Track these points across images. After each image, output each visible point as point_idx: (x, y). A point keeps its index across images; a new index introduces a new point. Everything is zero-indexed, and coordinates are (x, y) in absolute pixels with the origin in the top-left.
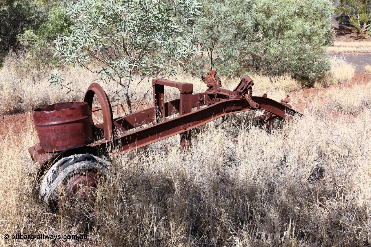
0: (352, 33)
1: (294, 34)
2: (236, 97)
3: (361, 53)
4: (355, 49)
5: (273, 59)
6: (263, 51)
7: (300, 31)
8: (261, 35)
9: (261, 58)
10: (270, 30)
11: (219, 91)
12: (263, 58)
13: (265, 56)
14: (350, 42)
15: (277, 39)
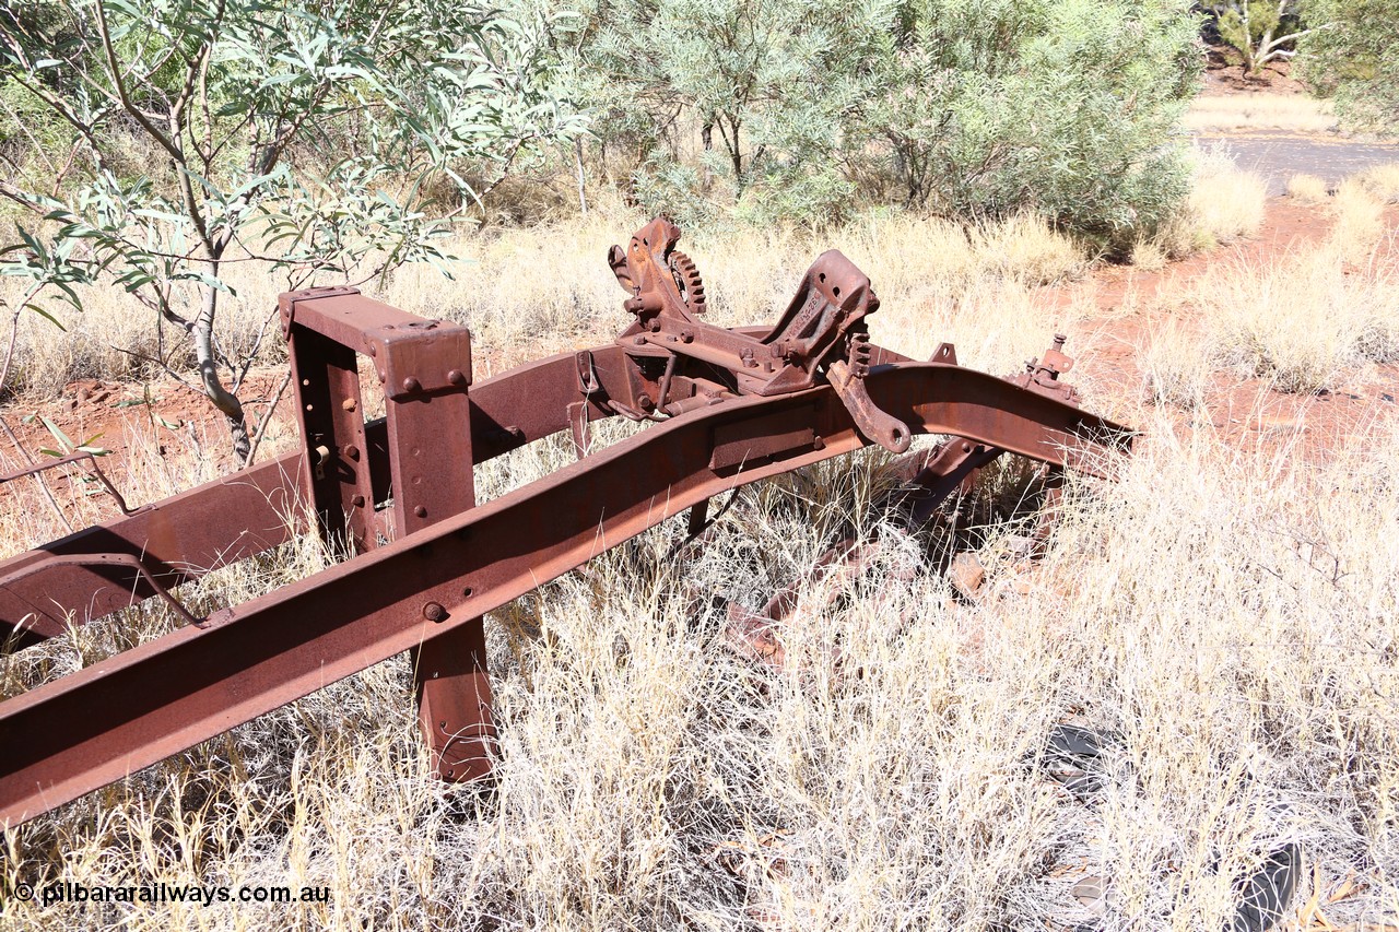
0: (1227, 65)
1: (1058, 55)
2: (776, 382)
3: (1261, 132)
4: (1242, 120)
5: (974, 153)
6: (934, 122)
7: (1080, 38)
8: (927, 59)
9: (928, 151)
10: (961, 40)
11: (689, 340)
12: (934, 151)
13: (945, 144)
14: (1220, 96)
15: (991, 72)
